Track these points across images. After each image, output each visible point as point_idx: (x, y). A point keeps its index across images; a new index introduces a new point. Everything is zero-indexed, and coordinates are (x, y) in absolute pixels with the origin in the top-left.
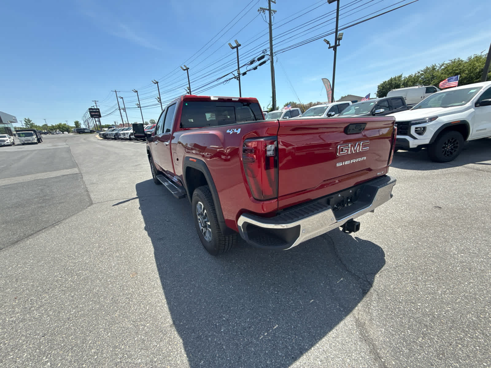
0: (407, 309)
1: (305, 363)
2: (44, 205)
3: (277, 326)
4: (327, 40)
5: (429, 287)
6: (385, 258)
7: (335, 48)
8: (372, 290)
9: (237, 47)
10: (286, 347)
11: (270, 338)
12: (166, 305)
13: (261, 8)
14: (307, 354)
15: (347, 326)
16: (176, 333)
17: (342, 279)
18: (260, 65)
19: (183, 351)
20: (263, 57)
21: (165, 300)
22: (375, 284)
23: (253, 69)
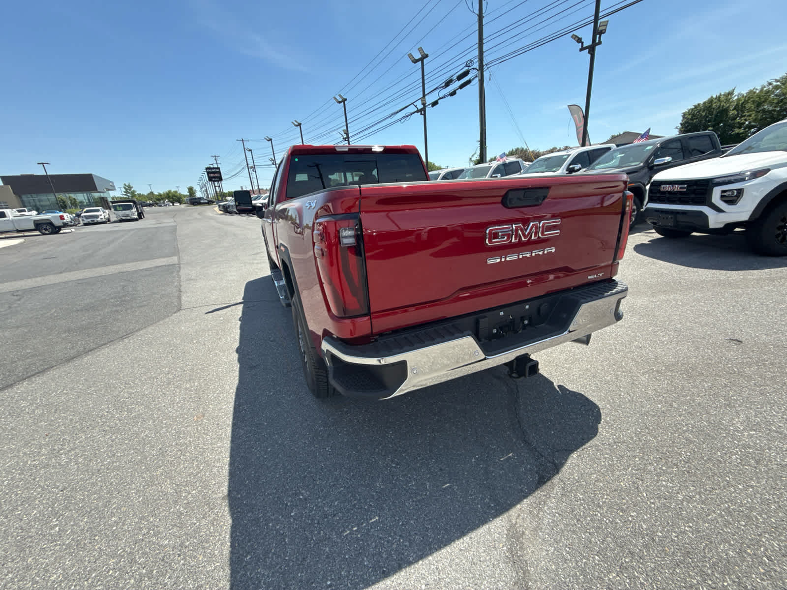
0: (607, 519)
1: (400, 584)
2: (119, 308)
3: (377, 518)
5: (663, 486)
6: (600, 426)
7: (592, 50)
8: (556, 480)
9: (422, 59)
10: (380, 553)
11: (359, 536)
12: (227, 466)
14: (407, 569)
15: (491, 535)
16: (227, 508)
17: (511, 455)
18: (462, 87)
19: (228, 536)
20: (466, 74)
21: (229, 459)
22: (565, 469)
23: (449, 94)
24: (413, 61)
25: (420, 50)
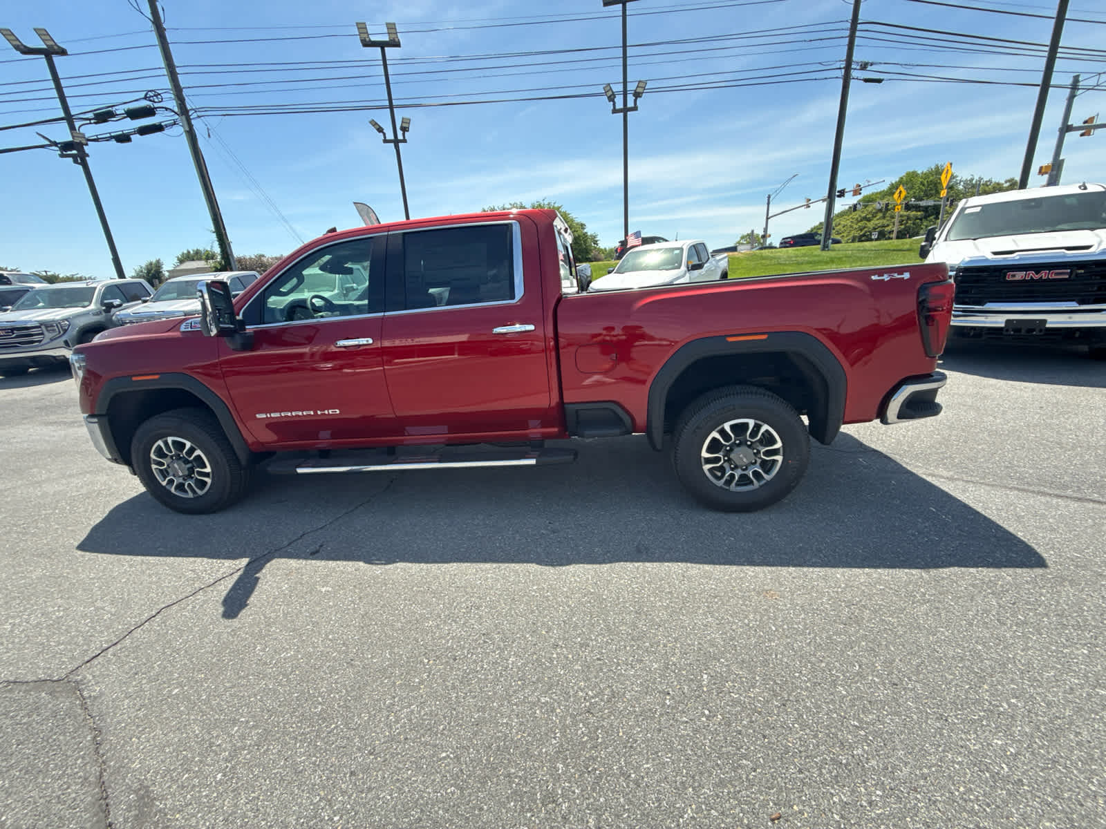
4: (376, 124)
7: (396, 145)
9: (47, 53)
18: (143, 131)
20: (149, 112)
23: (112, 137)
24: (17, 48)
25: (42, 33)
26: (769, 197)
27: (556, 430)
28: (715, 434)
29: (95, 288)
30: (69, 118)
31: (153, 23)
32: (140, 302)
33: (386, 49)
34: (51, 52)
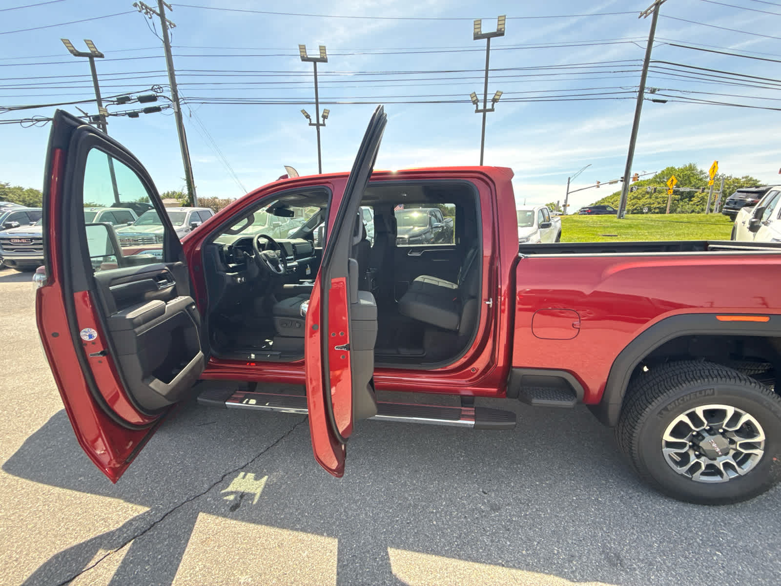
4: (306, 113)
7: (318, 127)
9: (90, 55)
13: (142, 4)
18: (148, 111)
20: (153, 99)
23: (126, 114)
24: (71, 52)
25: (89, 43)
26: (569, 179)
27: (495, 390)
28: (683, 418)
29: (96, 213)
30: (99, 100)
31: (164, 42)
32: (126, 224)
33: (317, 63)
34: (92, 56)
